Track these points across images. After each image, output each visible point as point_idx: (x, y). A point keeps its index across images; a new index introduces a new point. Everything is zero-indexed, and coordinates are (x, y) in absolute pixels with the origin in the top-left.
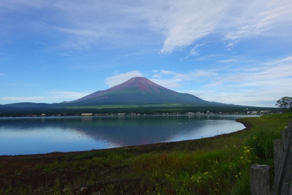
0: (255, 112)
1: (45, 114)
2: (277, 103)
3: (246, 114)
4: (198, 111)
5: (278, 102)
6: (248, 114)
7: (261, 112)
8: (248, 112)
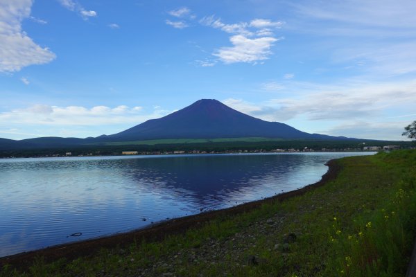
0: (375, 148)
1: (70, 153)
2: (405, 131)
3: (362, 150)
4: (291, 147)
5: (407, 128)
6: (365, 151)
7: (385, 147)
8: (366, 148)
